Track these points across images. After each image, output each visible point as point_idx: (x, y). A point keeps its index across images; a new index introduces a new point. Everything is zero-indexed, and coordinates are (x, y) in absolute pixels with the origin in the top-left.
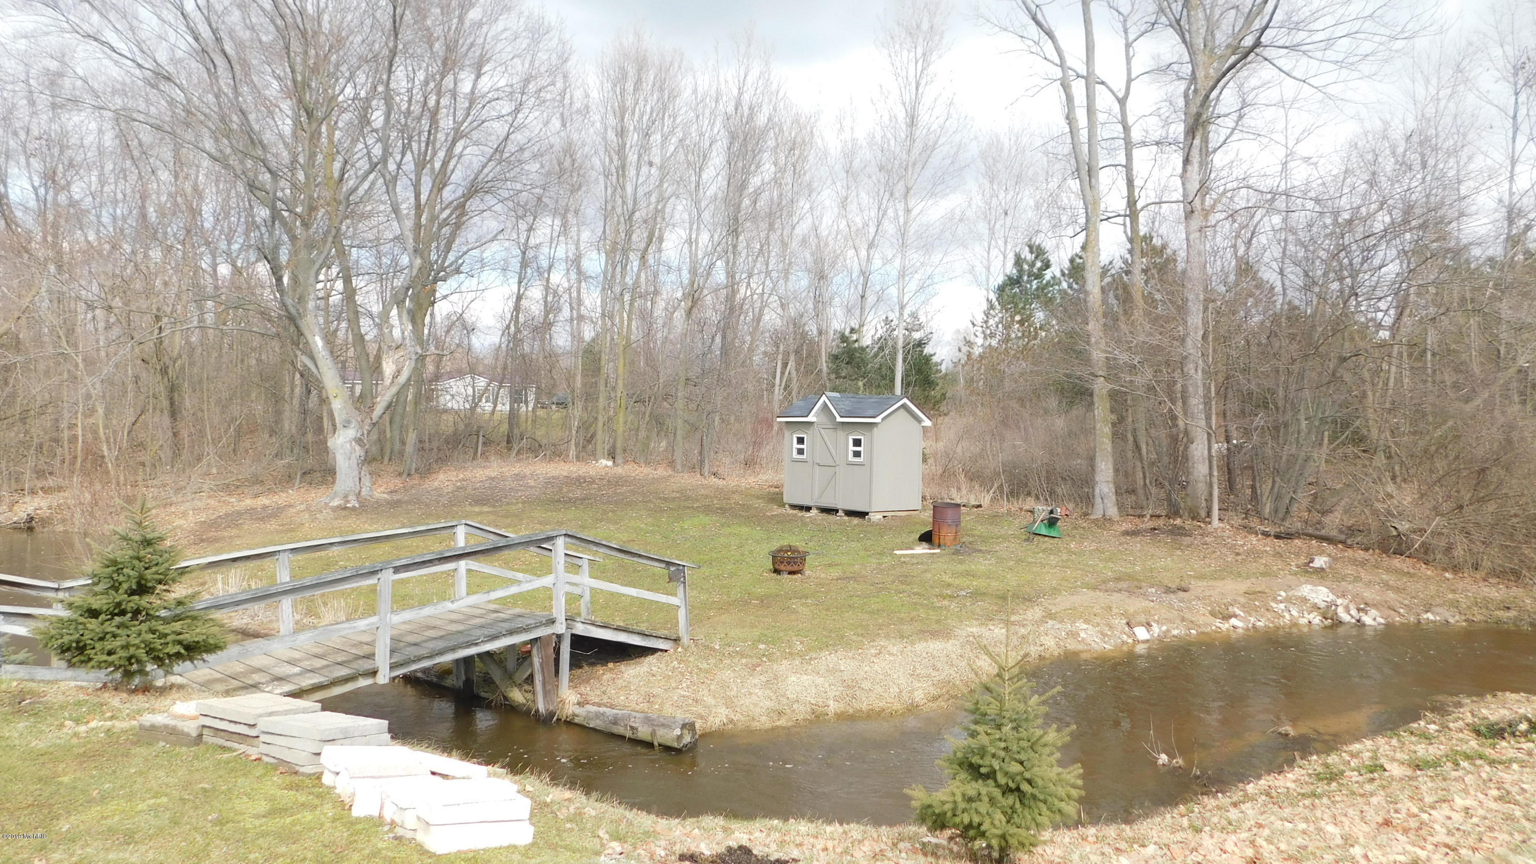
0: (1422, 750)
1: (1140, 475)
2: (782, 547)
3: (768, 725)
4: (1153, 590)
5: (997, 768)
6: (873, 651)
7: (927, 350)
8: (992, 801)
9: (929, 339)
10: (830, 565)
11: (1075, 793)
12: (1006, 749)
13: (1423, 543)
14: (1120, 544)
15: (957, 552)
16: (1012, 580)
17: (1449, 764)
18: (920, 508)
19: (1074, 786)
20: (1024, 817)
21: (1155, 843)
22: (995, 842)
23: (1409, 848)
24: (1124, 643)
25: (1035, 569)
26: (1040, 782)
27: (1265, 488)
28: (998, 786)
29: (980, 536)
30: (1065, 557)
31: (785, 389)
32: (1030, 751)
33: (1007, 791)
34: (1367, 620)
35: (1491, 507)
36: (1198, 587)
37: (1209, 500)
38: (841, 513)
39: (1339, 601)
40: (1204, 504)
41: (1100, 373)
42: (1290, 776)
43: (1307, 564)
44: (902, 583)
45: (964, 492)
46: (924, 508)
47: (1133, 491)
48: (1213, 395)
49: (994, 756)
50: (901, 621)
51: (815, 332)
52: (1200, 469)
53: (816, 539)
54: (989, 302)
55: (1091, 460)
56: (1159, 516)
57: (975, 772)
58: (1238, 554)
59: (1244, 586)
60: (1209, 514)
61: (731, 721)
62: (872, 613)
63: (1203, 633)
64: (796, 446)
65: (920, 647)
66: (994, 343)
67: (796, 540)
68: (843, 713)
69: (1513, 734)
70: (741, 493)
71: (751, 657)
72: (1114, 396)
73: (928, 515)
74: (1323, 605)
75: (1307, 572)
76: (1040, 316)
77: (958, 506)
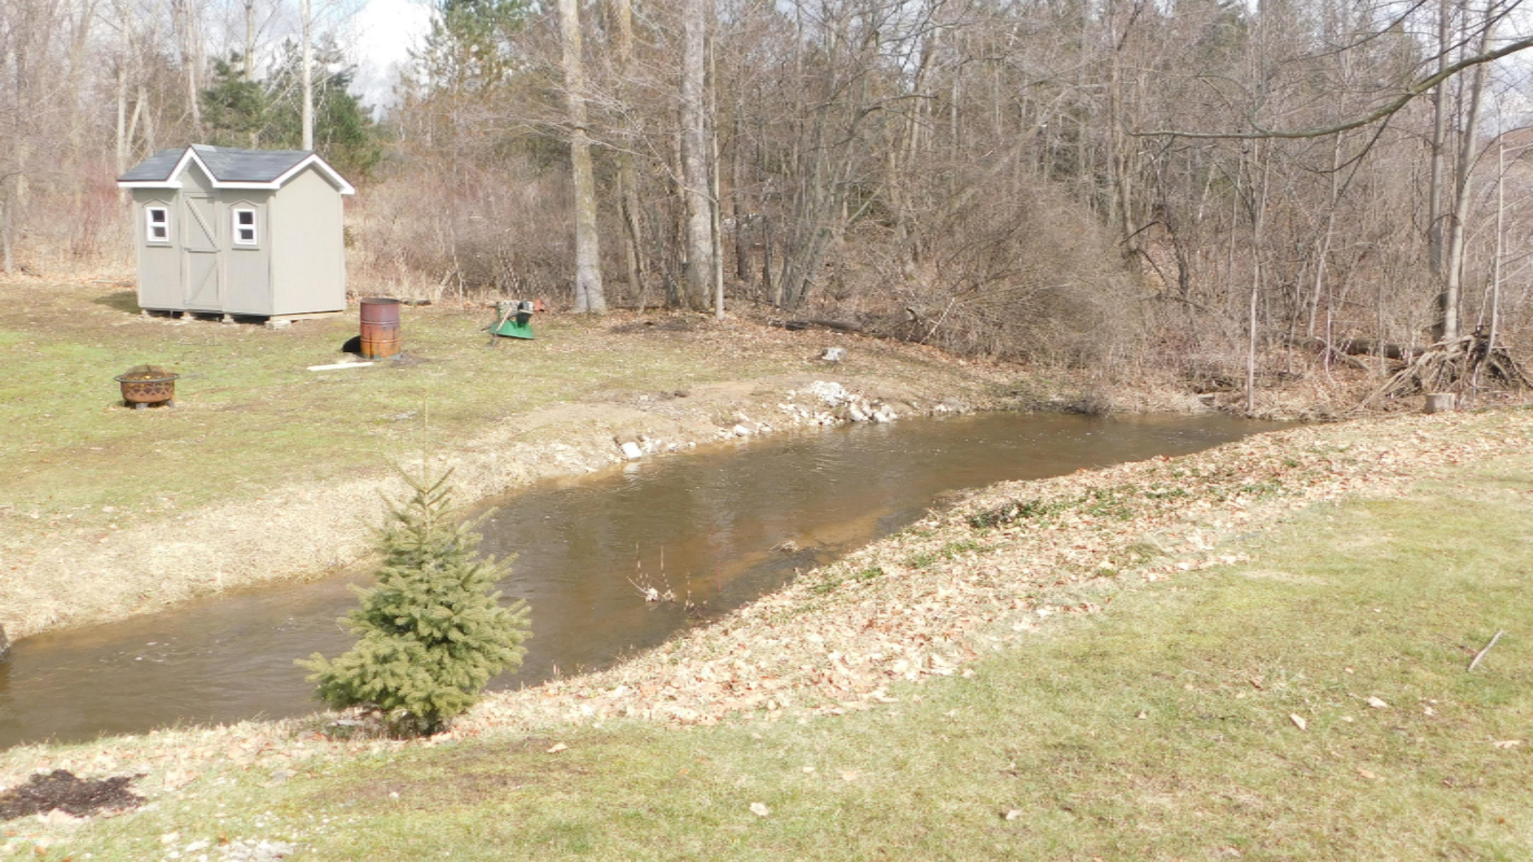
0: (921, 548)
1: (631, 255)
2: (137, 368)
3: (123, 615)
4: (646, 397)
5: (418, 616)
6: (278, 500)
7: (350, 91)
8: (412, 658)
9: (352, 75)
10: (213, 391)
11: (520, 635)
12: (429, 591)
13: (939, 328)
14: (610, 343)
15: (396, 364)
16: (470, 396)
17: (944, 559)
18: (344, 306)
19: (519, 627)
20: (455, 673)
21: (625, 684)
22: (417, 708)
23: (887, 645)
24: (611, 463)
25: (500, 380)
26: (473, 626)
27: (776, 271)
28: (421, 639)
29: (429, 342)
30: (538, 363)
31: (134, 141)
32: (460, 589)
33: (432, 643)
34: (880, 416)
35: (1006, 285)
36: (698, 389)
37: (713, 285)
38: (227, 319)
39: (851, 398)
40: (707, 291)
41: (579, 124)
42: (788, 593)
43: (819, 358)
44: (319, 407)
45: (406, 284)
46: (350, 309)
47: (625, 279)
48: (716, 154)
49: (413, 602)
50: (318, 458)
51: (178, 58)
52: (704, 247)
53: (190, 356)
54: (435, 24)
55: (572, 240)
56: (654, 308)
57: (387, 623)
58: (745, 349)
59: (748, 386)
60: (713, 302)
61: (64, 617)
62: (276, 450)
63: (705, 445)
64: (151, 223)
65: (345, 489)
66: (443, 83)
67: (163, 362)
68: (236, 587)
69: (1005, 521)
70: (69, 295)
71: (90, 525)
72: (596, 153)
73: (354, 317)
74: (834, 402)
75: (819, 366)
76: (503, 47)
77: (395, 302)
